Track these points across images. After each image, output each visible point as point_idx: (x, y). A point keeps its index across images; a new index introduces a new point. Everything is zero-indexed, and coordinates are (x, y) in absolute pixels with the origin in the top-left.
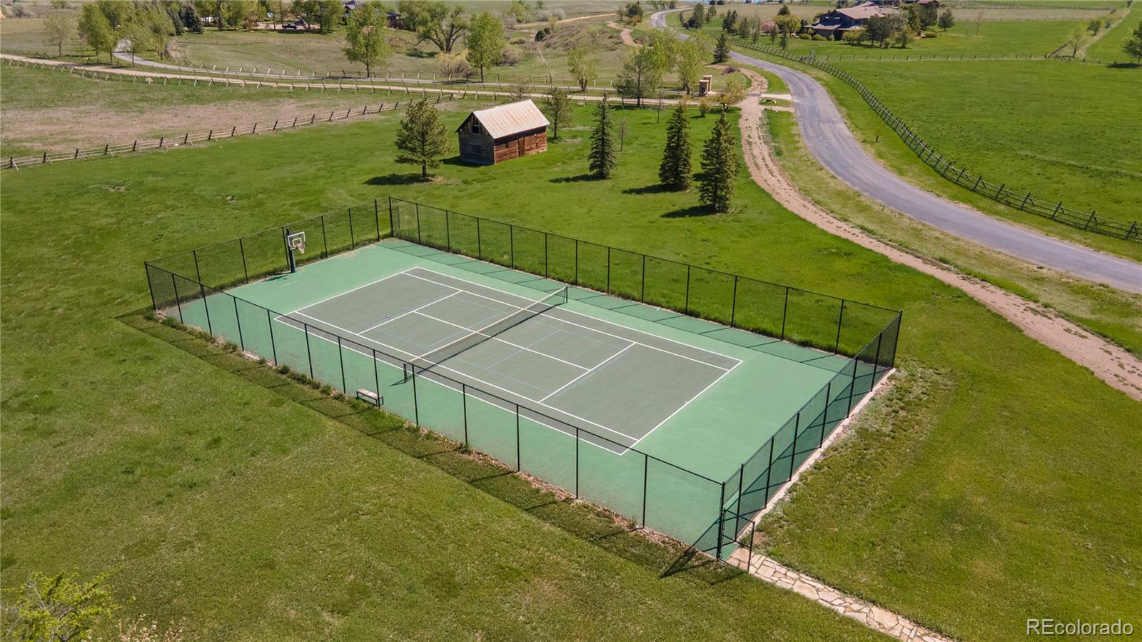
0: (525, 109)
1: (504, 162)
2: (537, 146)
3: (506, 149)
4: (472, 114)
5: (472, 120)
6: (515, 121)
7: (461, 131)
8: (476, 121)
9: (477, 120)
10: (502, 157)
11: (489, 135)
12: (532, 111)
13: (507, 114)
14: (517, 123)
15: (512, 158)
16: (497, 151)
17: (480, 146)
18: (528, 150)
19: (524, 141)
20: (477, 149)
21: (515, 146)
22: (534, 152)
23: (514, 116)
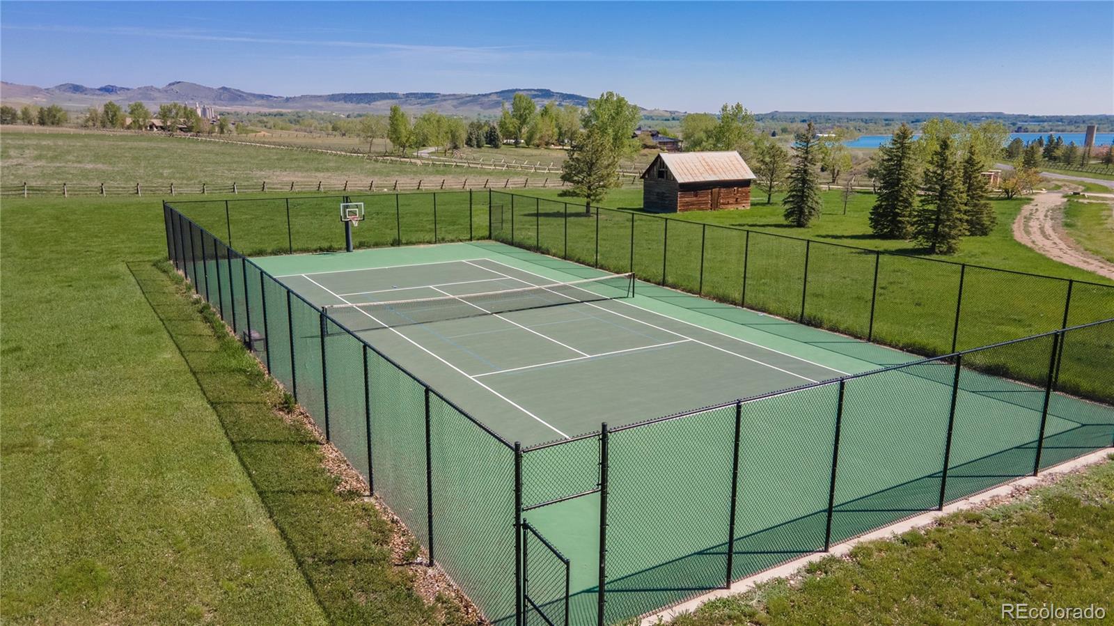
0: (728, 160)
1: (689, 212)
2: (737, 202)
3: (695, 199)
4: (659, 156)
5: (659, 163)
6: (711, 169)
7: (647, 177)
8: (663, 164)
9: (664, 162)
10: (687, 207)
11: (674, 179)
12: (736, 162)
13: (703, 162)
14: (712, 171)
15: (702, 209)
16: (682, 199)
17: (663, 193)
18: (723, 204)
19: (719, 193)
20: (661, 196)
21: (706, 197)
22: (731, 208)
23: (711, 164)
